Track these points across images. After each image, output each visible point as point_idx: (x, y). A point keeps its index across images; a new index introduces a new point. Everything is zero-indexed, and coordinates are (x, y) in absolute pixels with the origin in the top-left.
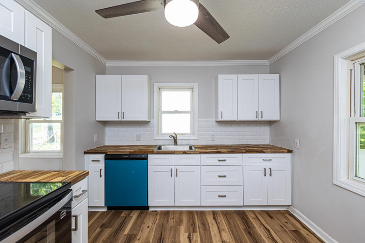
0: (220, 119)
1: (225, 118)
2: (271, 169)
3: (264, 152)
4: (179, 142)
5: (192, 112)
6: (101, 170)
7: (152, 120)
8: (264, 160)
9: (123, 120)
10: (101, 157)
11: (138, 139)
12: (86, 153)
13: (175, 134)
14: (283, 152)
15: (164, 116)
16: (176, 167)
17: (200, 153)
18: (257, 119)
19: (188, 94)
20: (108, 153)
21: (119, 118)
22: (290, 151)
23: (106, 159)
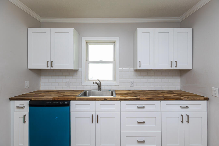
0: (138, 68)
1: (143, 67)
2: (188, 116)
3: (181, 100)
4: (102, 88)
5: (114, 62)
6: (24, 116)
7: (80, 69)
8: (181, 107)
9: (52, 68)
10: (26, 103)
11: (68, 85)
12: (11, 99)
13: (99, 81)
14: (199, 100)
15: (91, 65)
16: (97, 114)
17: (120, 100)
18: (172, 68)
19: (110, 47)
20: (33, 100)
21: (48, 66)
22: (206, 99)
23: (30, 105)
